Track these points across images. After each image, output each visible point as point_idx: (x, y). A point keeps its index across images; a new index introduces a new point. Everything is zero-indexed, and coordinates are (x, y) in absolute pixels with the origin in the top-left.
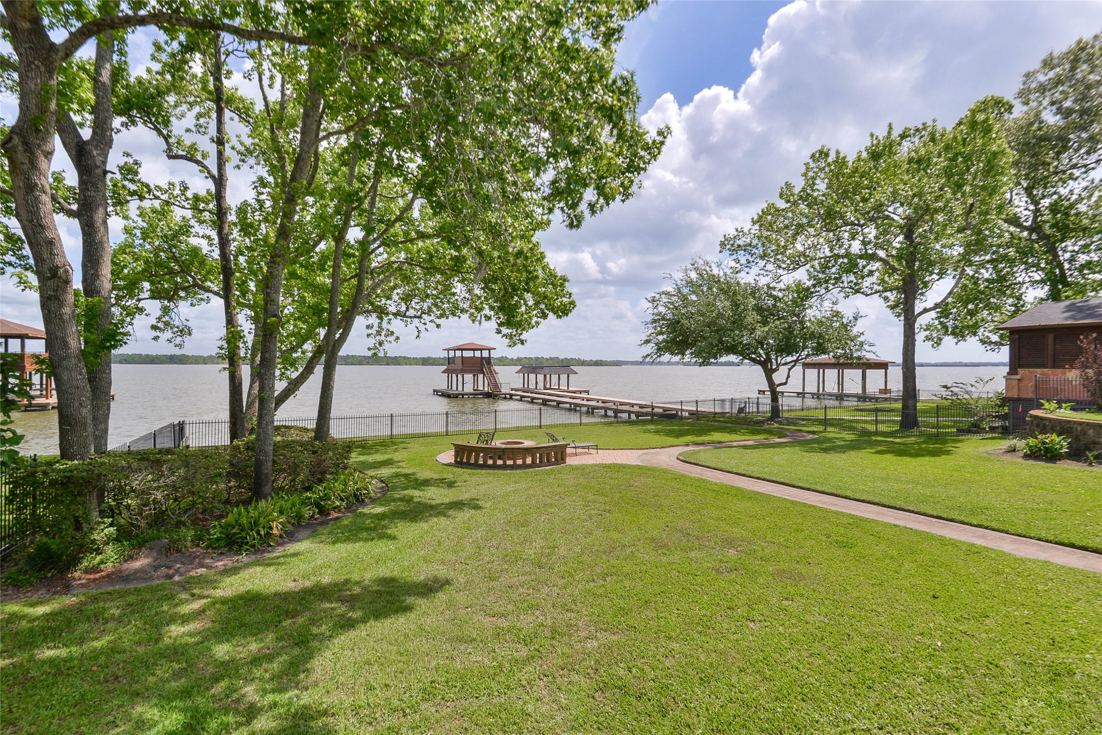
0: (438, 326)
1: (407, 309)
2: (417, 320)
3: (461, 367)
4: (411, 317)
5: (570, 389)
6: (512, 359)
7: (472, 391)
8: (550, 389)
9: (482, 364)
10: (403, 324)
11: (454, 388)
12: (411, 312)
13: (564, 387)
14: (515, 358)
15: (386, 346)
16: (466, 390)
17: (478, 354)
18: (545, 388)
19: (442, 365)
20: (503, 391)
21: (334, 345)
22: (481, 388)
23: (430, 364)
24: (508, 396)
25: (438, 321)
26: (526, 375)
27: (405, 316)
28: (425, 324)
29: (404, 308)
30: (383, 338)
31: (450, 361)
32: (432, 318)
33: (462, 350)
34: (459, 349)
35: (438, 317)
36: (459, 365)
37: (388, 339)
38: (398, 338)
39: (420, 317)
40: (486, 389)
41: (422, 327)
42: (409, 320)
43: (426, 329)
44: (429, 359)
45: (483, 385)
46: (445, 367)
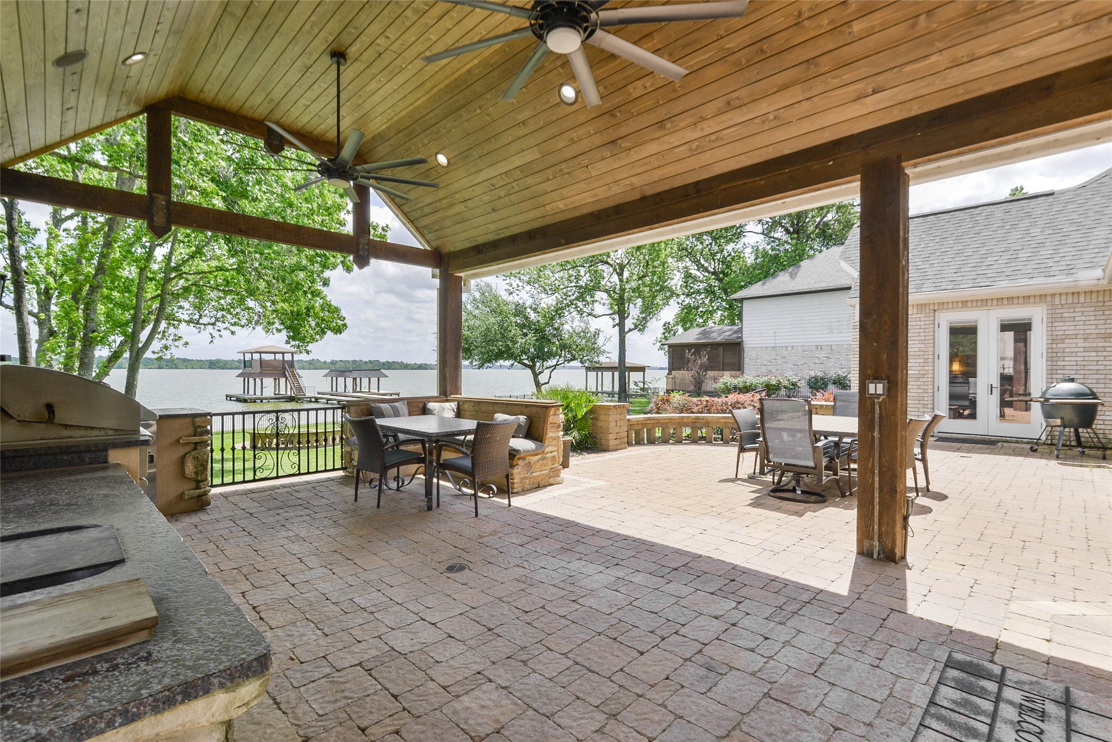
0: (233, 333)
1: (201, 316)
2: (211, 327)
3: (259, 370)
4: (205, 325)
5: (381, 392)
6: (325, 362)
7: (273, 395)
8: (361, 392)
9: (284, 369)
10: (196, 331)
11: (251, 392)
12: (205, 320)
13: (374, 390)
14: (329, 360)
15: (173, 350)
16: (265, 395)
17: (279, 357)
18: (355, 391)
19: (236, 368)
20: (308, 395)
21: (138, 352)
22: (283, 392)
23: (219, 368)
24: (313, 400)
25: (233, 328)
26: (334, 378)
27: (198, 323)
28: (219, 331)
29: (197, 317)
30: (170, 342)
31: (246, 364)
32: (227, 325)
33: (260, 353)
34: (257, 352)
35: (232, 325)
36: (257, 369)
37: (177, 343)
38: (187, 343)
39: (213, 324)
40: (289, 393)
41: (216, 334)
42: (202, 327)
43: (221, 336)
44: (218, 361)
45: (285, 389)
46: (241, 371)
